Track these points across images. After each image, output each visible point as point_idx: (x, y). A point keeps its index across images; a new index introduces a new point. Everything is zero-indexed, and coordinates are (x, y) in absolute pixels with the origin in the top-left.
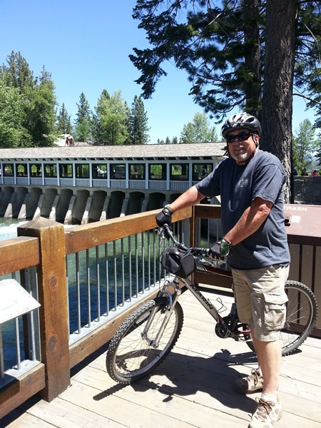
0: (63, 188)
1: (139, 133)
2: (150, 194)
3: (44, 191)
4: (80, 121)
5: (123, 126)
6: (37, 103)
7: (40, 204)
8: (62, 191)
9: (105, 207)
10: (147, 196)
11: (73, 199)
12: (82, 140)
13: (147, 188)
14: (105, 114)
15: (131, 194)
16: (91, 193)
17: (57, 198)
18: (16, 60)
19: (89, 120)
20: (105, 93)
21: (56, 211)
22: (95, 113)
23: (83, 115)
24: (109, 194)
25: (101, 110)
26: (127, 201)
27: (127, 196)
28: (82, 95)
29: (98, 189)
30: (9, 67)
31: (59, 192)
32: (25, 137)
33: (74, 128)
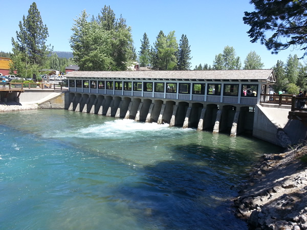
0: (145, 98)
1: (184, 61)
2: (208, 105)
3: (132, 100)
4: (142, 52)
5: (174, 56)
6: (120, 40)
7: (129, 108)
8: (144, 100)
9: (174, 112)
10: (205, 106)
11: (152, 106)
12: (143, 65)
13: (205, 100)
14: (163, 48)
15: (193, 104)
16: (165, 102)
17: (141, 105)
18: (107, 12)
19: (148, 52)
20: (161, 33)
21: (140, 113)
22: (154, 47)
23: (145, 48)
24: (177, 104)
25: (159, 45)
26: (190, 109)
27: (190, 105)
28: (145, 34)
29: (169, 100)
30: (102, 16)
31: (142, 101)
32: (111, 63)
33: (138, 57)
